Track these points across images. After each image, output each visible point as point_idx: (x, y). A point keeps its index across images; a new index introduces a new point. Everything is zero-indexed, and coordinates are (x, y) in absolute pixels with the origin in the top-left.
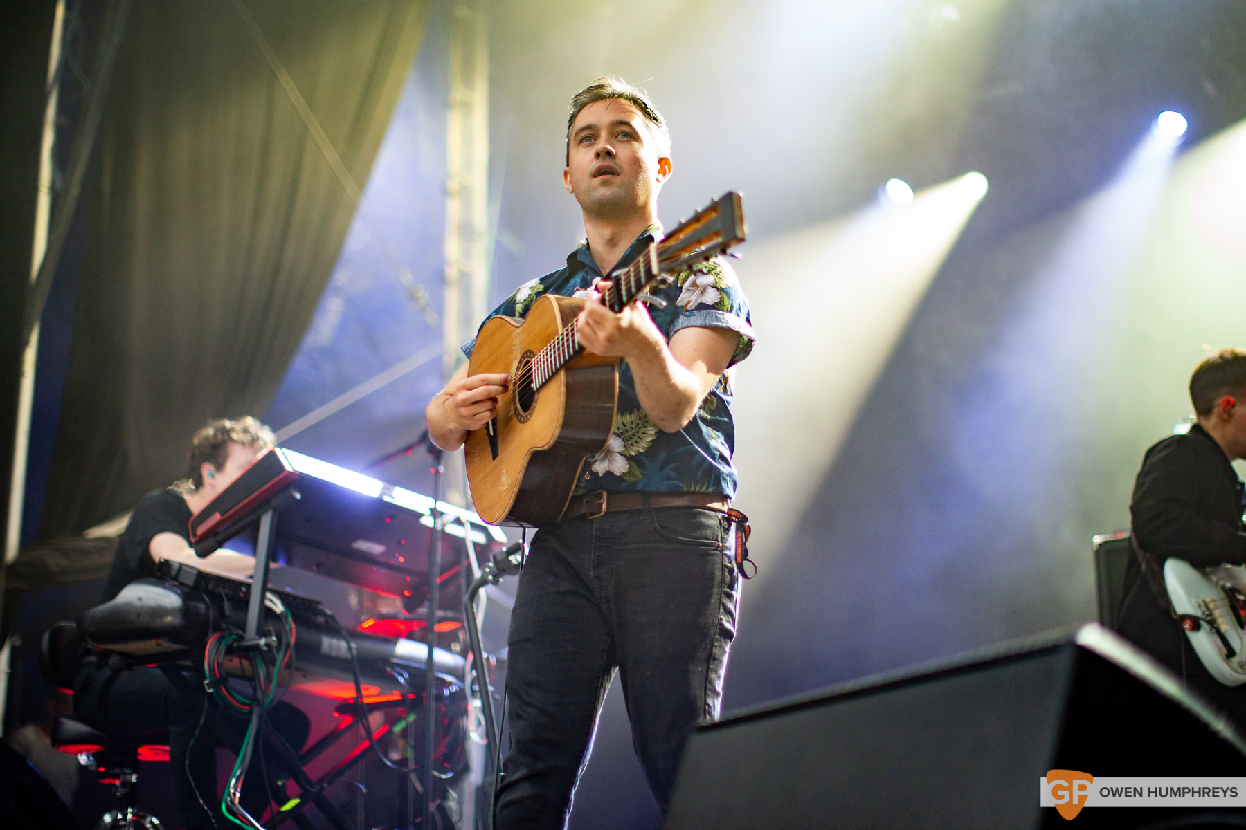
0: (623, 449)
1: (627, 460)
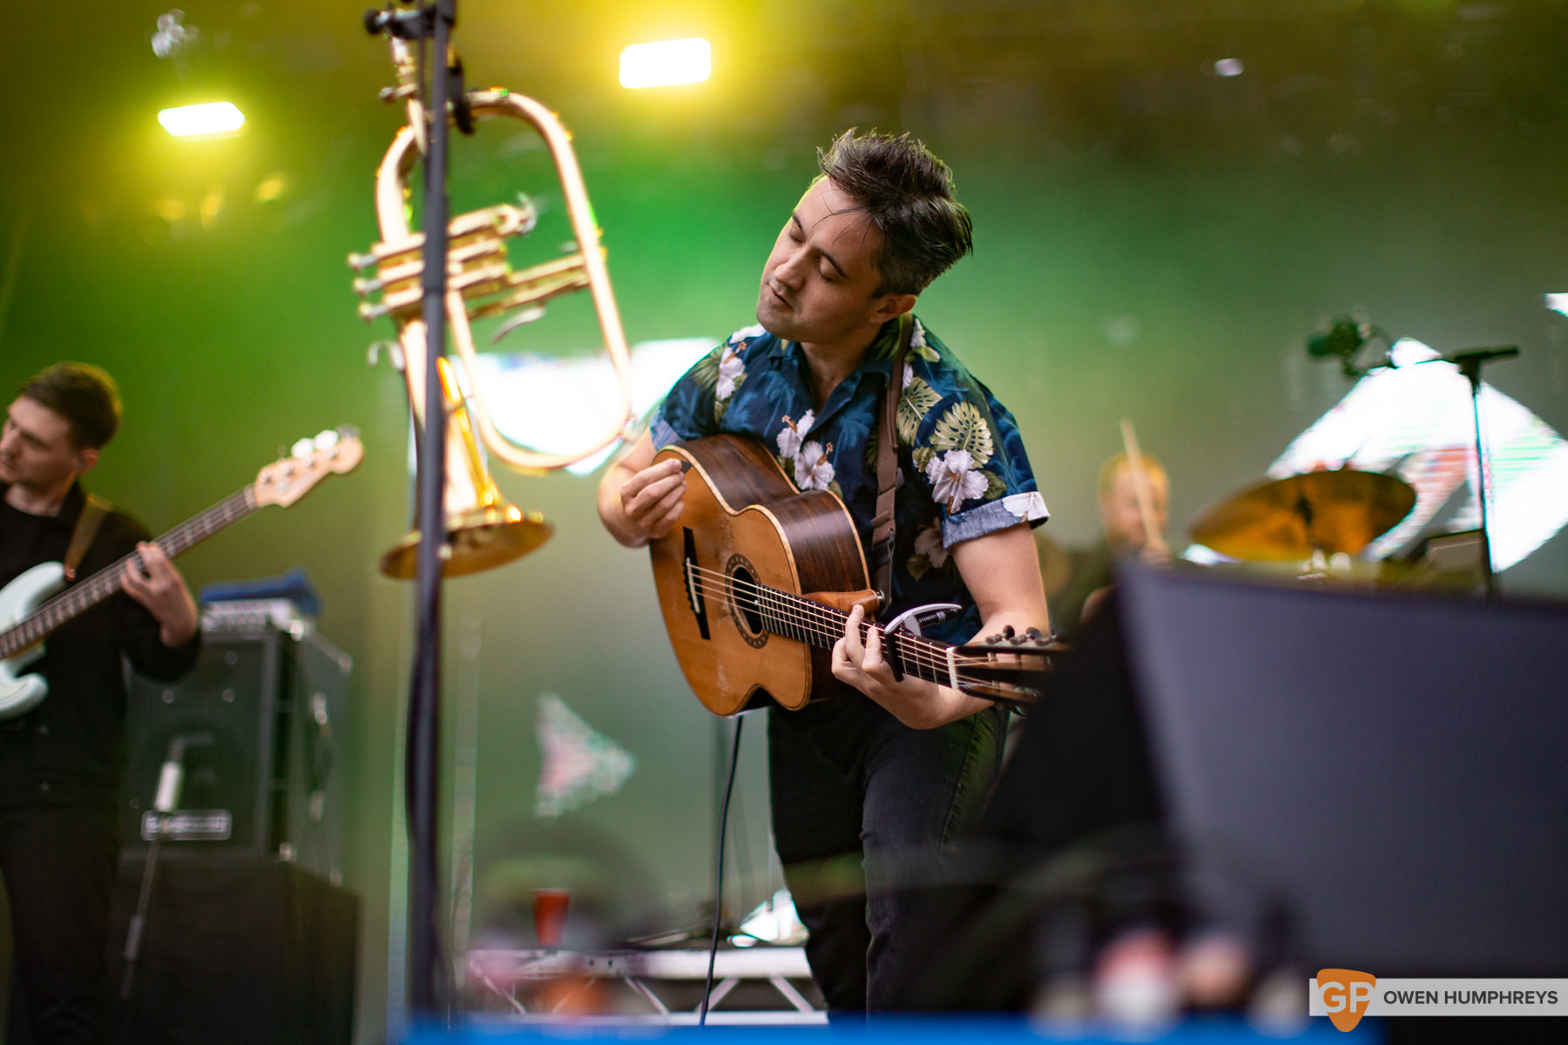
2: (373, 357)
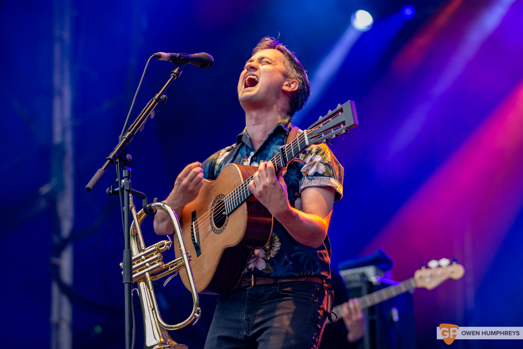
0: (265, 256)
1: (266, 262)
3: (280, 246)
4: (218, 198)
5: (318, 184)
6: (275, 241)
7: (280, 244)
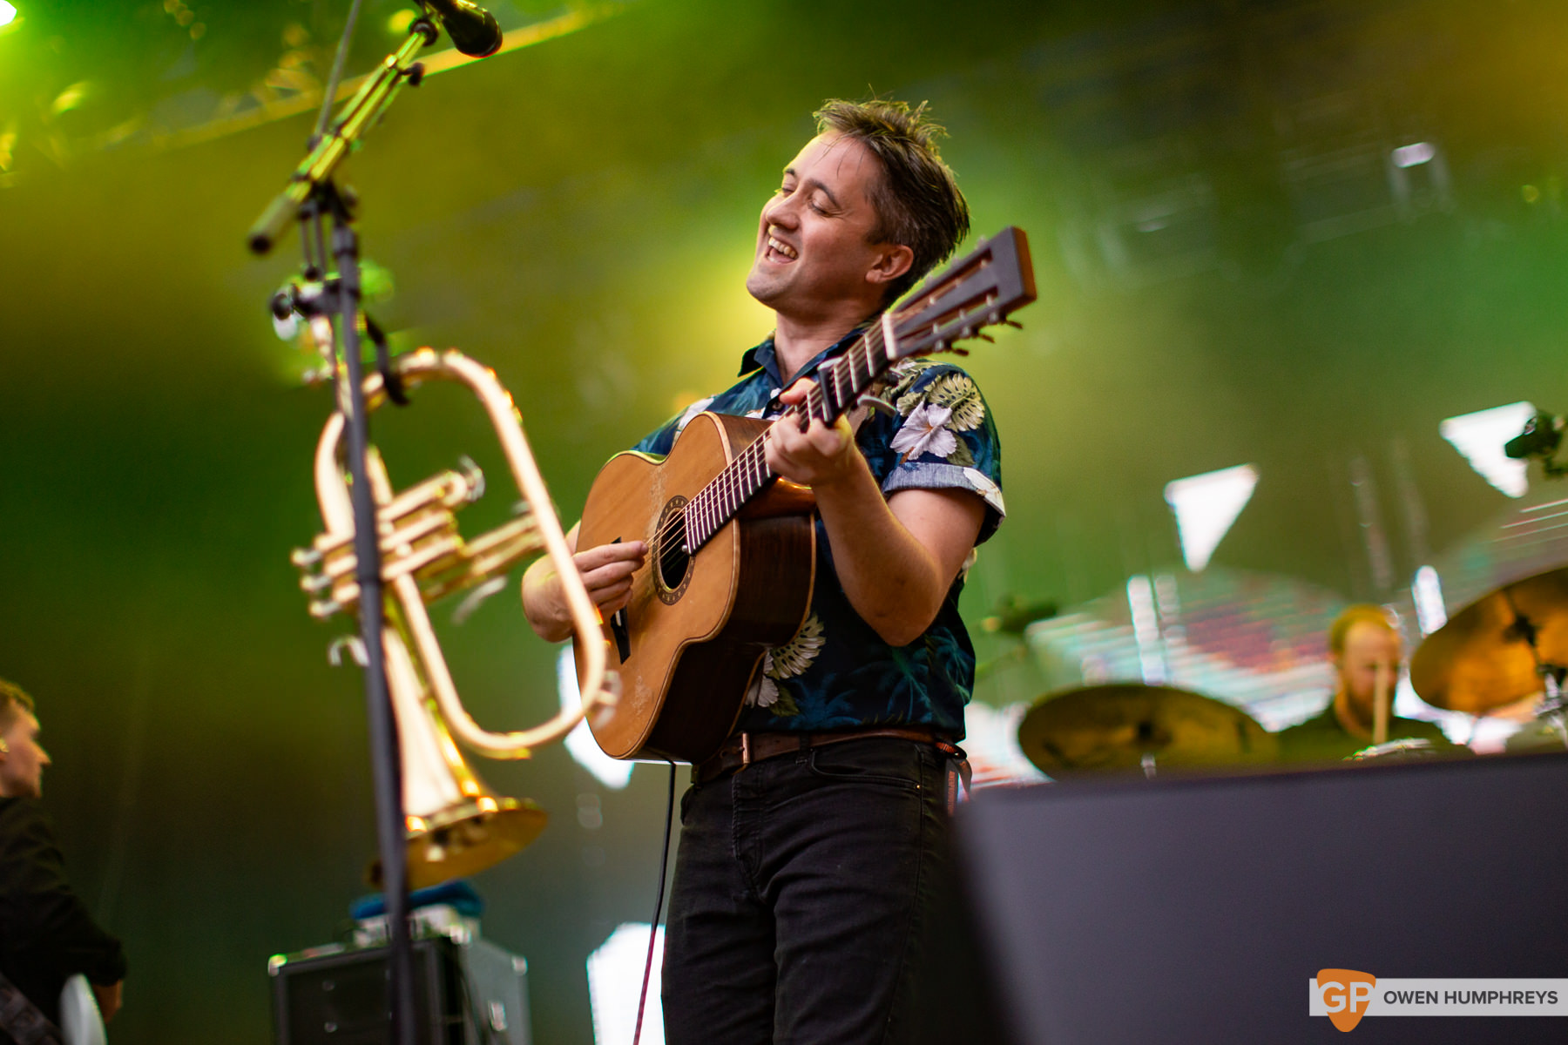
2: (334, 657)
3: (819, 648)
4: (672, 505)
5: (928, 481)
6: (808, 632)
7: (822, 641)
